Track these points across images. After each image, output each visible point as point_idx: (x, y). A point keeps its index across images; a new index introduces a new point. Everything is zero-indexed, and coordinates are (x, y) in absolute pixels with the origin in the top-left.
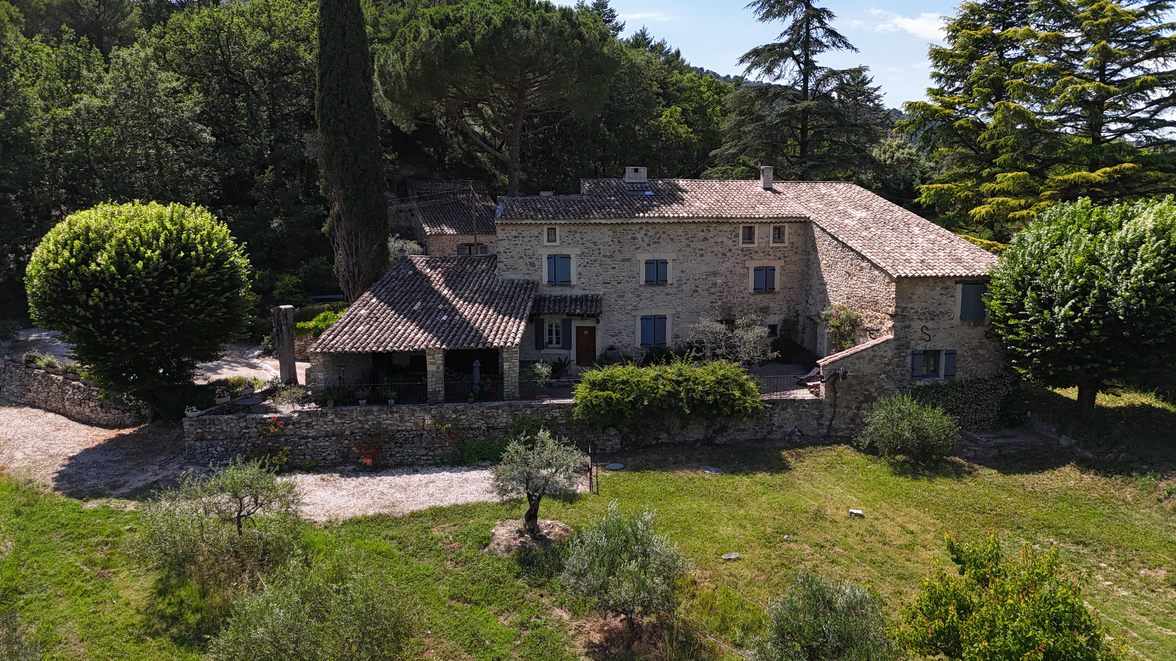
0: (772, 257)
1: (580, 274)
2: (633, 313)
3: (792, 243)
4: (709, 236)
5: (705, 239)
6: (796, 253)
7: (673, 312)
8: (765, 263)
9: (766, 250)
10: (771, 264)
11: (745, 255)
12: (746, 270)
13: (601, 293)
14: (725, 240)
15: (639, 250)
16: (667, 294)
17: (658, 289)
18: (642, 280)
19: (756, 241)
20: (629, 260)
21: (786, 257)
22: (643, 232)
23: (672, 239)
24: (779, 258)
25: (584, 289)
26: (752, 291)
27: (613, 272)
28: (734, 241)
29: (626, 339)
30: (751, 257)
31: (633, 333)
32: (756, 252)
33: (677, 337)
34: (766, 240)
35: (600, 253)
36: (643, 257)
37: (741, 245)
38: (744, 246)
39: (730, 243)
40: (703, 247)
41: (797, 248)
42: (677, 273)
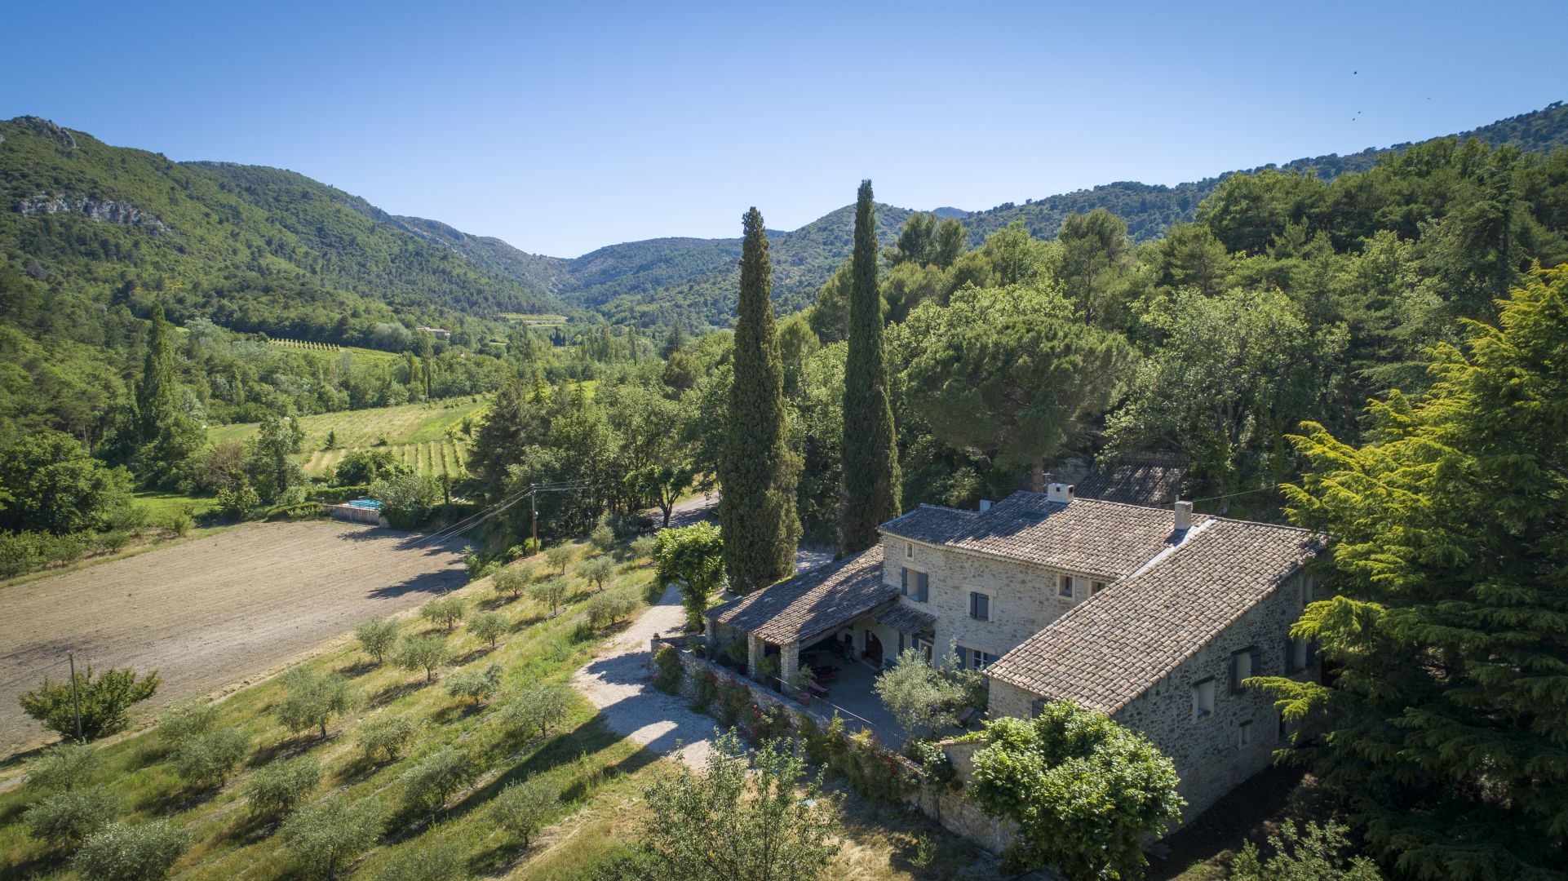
2: (960, 643)
4: (1027, 577)
5: (1023, 582)
13: (935, 616)
14: (1042, 586)
15: (966, 580)
16: (989, 632)
17: (981, 624)
18: (968, 611)
19: (1072, 595)
20: (958, 588)
22: (970, 562)
23: (993, 575)
25: (927, 608)
27: (944, 596)
28: (1051, 590)
34: (1084, 595)
35: (936, 576)
36: (969, 588)
37: (1058, 596)
38: (1060, 597)
39: (1047, 591)
40: (1022, 590)
42: (997, 610)
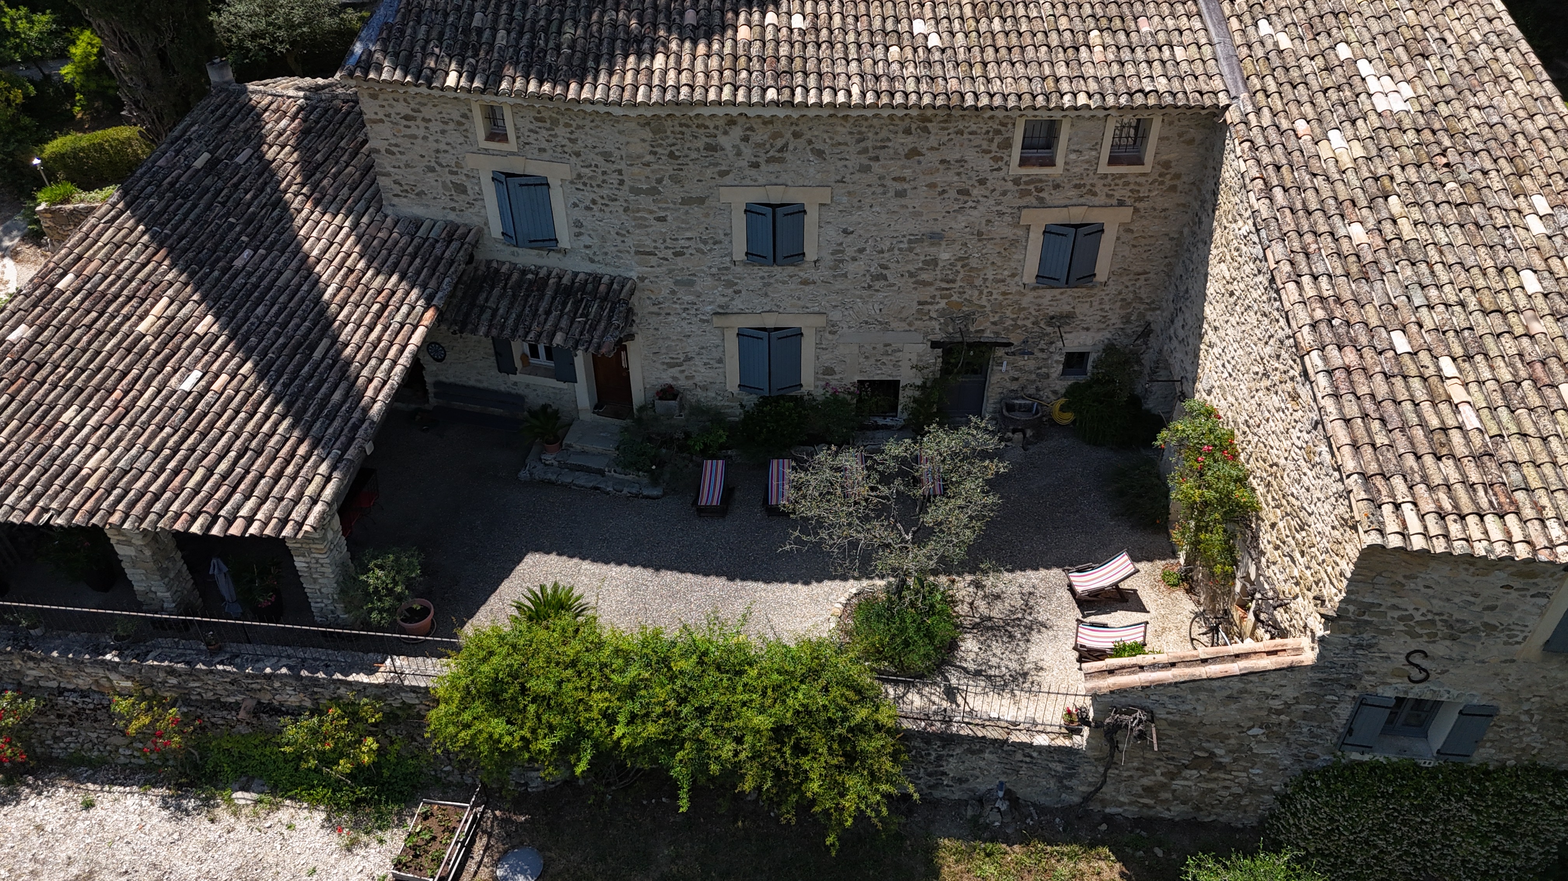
0: (1101, 199)
1: (578, 224)
2: (717, 321)
3: (1167, 165)
4: (923, 145)
5: (914, 153)
6: (1173, 188)
7: (820, 321)
8: (1077, 215)
9: (1088, 181)
10: (1095, 216)
11: (1024, 193)
12: (1020, 232)
13: (633, 275)
14: (971, 155)
15: (728, 179)
16: (805, 282)
17: (780, 272)
18: (739, 248)
19: (1060, 160)
20: (701, 201)
21: (1140, 199)
22: (737, 132)
23: (820, 153)
24: (1121, 203)
25: (592, 261)
26: (1033, 280)
27: (659, 227)
28: (996, 159)
29: (701, 373)
30: (1041, 200)
31: (720, 361)
32: (1057, 187)
33: (829, 371)
34: (1088, 155)
35: (622, 182)
36: (739, 196)
37: (1015, 169)
38: (1024, 171)
39: (984, 164)
40: (907, 173)
41: (1177, 176)
42: (832, 234)
